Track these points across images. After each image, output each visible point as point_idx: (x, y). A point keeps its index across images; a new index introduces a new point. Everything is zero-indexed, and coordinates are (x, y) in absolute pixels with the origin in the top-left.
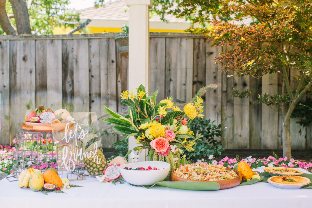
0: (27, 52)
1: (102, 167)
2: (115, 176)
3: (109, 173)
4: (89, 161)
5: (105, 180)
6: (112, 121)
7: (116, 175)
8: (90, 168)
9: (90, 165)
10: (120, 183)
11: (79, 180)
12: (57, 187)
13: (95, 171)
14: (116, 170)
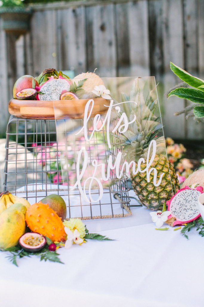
0: (106, 19)
1: (166, 191)
2: (189, 216)
3: (178, 207)
4: (140, 178)
5: (167, 221)
6: (187, 95)
7: (192, 212)
8: (141, 191)
9: (141, 187)
10: (200, 233)
11: (116, 217)
12: (49, 243)
13: (152, 199)
14: (193, 201)
